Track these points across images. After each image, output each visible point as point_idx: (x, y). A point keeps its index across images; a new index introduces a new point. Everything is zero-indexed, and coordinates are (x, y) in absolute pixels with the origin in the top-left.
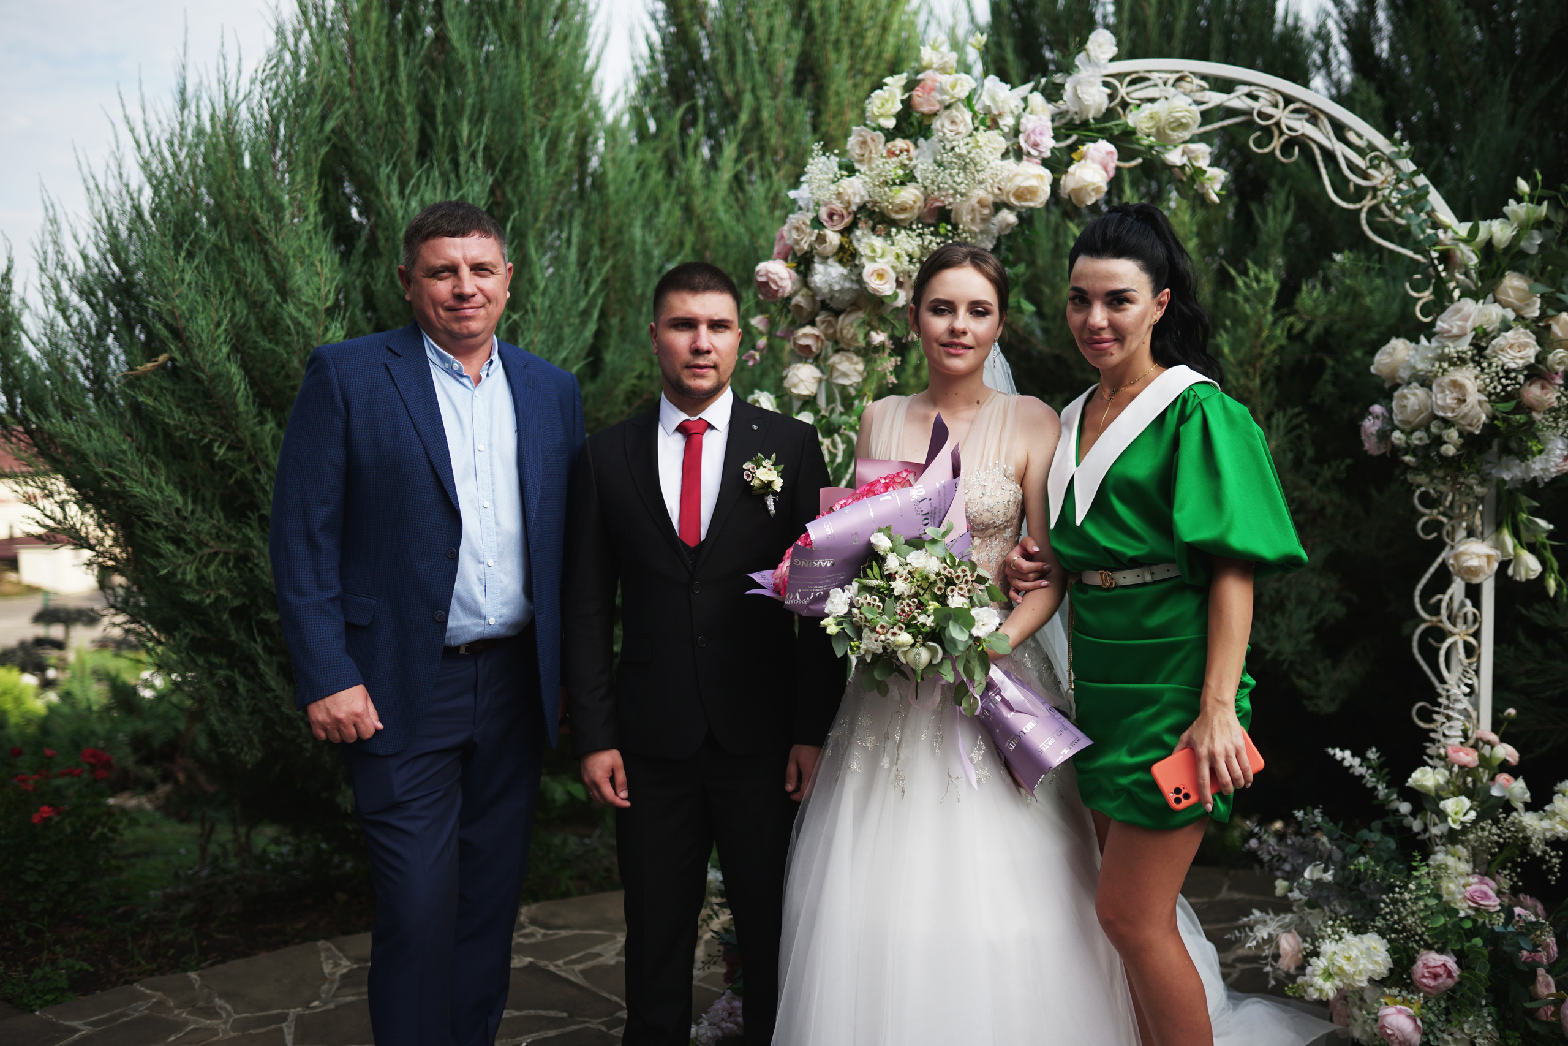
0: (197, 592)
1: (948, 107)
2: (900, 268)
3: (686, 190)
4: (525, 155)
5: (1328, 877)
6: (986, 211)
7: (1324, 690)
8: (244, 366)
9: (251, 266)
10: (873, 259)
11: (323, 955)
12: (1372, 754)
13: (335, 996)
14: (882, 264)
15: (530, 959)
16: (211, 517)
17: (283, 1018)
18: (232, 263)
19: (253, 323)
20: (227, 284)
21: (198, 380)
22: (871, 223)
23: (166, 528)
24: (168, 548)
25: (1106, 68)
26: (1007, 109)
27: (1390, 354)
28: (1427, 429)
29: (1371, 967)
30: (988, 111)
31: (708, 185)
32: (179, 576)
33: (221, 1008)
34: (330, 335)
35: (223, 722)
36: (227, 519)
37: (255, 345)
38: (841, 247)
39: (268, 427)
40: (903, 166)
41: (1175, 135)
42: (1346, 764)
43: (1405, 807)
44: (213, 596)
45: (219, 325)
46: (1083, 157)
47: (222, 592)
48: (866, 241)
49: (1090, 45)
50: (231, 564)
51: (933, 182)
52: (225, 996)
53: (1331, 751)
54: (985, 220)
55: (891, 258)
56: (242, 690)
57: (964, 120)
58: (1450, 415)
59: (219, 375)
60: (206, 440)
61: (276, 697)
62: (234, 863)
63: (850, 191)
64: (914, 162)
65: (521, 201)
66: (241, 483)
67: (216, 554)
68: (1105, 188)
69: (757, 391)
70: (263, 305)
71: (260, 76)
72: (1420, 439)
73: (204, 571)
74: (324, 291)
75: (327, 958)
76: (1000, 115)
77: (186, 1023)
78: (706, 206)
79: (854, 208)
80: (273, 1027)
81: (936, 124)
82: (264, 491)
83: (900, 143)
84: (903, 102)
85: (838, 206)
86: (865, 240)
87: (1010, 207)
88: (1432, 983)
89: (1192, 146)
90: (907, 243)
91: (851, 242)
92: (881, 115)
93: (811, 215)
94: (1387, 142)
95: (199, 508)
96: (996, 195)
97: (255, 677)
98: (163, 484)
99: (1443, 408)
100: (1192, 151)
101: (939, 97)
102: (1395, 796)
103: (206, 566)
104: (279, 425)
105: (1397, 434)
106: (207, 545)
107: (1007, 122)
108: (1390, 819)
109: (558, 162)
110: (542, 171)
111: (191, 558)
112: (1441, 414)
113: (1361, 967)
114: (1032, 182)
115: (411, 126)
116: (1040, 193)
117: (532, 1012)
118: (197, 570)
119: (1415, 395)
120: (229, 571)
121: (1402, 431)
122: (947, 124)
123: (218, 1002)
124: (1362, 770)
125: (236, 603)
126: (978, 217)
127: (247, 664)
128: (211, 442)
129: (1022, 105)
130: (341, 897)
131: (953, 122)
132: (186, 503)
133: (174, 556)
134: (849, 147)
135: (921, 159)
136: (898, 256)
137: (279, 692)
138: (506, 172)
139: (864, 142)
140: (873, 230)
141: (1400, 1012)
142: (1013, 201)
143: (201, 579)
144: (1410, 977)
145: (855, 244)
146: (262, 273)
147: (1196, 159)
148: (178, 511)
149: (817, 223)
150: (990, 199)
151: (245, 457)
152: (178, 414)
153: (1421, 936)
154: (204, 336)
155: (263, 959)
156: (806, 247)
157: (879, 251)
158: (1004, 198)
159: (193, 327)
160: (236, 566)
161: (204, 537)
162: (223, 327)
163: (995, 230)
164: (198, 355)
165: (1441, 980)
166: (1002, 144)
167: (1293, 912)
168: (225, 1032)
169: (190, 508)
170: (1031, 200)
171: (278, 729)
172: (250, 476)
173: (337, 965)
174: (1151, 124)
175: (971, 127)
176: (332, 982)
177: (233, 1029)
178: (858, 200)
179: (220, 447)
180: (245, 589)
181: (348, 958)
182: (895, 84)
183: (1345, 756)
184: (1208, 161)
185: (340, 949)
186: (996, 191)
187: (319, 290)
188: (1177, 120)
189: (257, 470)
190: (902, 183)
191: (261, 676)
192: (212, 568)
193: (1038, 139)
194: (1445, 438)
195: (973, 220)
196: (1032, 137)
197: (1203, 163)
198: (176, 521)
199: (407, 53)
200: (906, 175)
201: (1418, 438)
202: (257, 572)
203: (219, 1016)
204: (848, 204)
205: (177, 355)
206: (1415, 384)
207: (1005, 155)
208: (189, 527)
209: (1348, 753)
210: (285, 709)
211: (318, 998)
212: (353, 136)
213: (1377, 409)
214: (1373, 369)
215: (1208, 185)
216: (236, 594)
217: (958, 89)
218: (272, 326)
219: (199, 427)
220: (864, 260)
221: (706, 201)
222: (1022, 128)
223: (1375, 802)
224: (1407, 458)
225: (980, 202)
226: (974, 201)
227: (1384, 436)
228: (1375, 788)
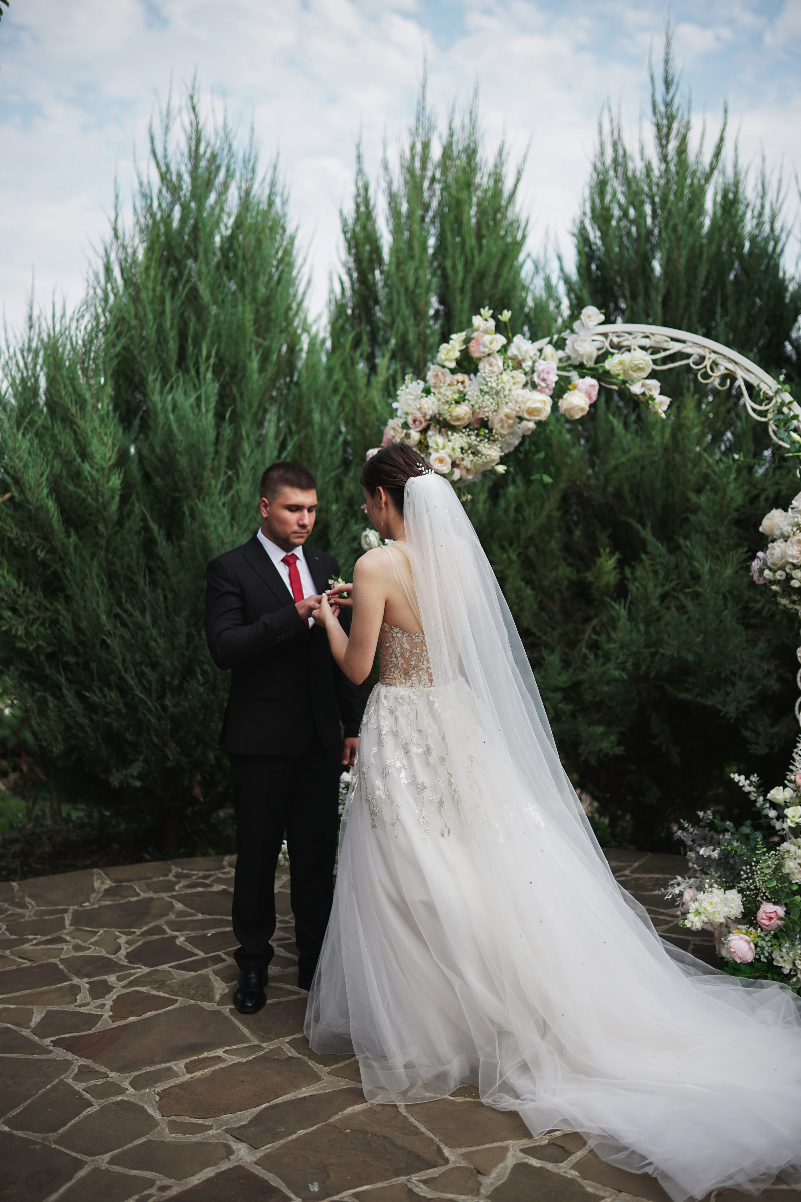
0: (25, 642)
1: (489, 355)
2: (454, 456)
3: (353, 387)
4: (245, 366)
5: (715, 855)
6: (511, 422)
7: (761, 739)
8: (59, 501)
9: (66, 438)
10: (437, 450)
11: (95, 877)
12: (754, 778)
13: (99, 900)
14: (442, 454)
15: (224, 887)
16: (35, 595)
17: (66, 911)
18: (53, 437)
19: (64, 474)
20: (49, 449)
21: (30, 511)
22: (438, 427)
23: (6, 601)
24: (8, 614)
25: (594, 329)
26: (528, 356)
27: (770, 519)
28: (785, 570)
29: (726, 909)
30: (513, 358)
31: (369, 384)
32: (14, 632)
33: (29, 903)
34: (111, 483)
35: (39, 725)
36: (45, 597)
37: (66, 488)
38: (420, 442)
39: (71, 540)
40: (460, 392)
41: (635, 375)
42: (741, 784)
43: (772, 813)
44: (34, 645)
45: (42, 475)
46: (575, 388)
47: (41, 642)
48: (435, 439)
49: (582, 317)
50: (47, 625)
51: (477, 402)
52: (32, 896)
53: (732, 776)
54: (510, 426)
55: (448, 450)
56: (51, 705)
57: (497, 364)
58: (795, 561)
59: (41, 507)
60: (33, 547)
61: (72, 711)
62: (49, 822)
63: (426, 406)
64: (466, 390)
65: (242, 395)
66: (55, 573)
67: (38, 618)
68: (587, 409)
69: (368, 530)
70: (71, 462)
71: (76, 316)
72: (781, 575)
73: (30, 629)
74: (108, 455)
75: (98, 879)
76: (523, 360)
77: (7, 910)
78: (367, 399)
79: (428, 417)
80: (59, 915)
81: (481, 366)
82: (68, 580)
83: (460, 377)
84: (461, 351)
85: (419, 415)
86: (433, 438)
87: (528, 420)
88: (767, 922)
89: (649, 382)
90: (459, 440)
91: (425, 439)
92: (446, 360)
93: (402, 421)
94: (775, 382)
95: (28, 589)
96: (518, 412)
97: (60, 697)
98: (6, 574)
99: (793, 557)
100: (648, 385)
101: (482, 349)
102: (768, 805)
103: (31, 625)
104: (80, 538)
105: (767, 572)
106: (32, 613)
107: (527, 365)
108: (763, 821)
109: (266, 370)
110: (256, 376)
111: (21, 620)
112: (790, 560)
113: (719, 909)
114: (538, 405)
115: (173, 345)
116: (543, 411)
117: (219, 917)
118: (26, 628)
119: (779, 547)
120: (45, 629)
121: (771, 570)
122: (487, 366)
123: (28, 899)
124: (752, 789)
125: (49, 650)
126: (506, 425)
127: (56, 690)
128: (36, 548)
129: (538, 354)
130: (115, 846)
131: (491, 365)
132: (19, 585)
133: (11, 619)
134: (428, 378)
135: (472, 387)
136: (453, 449)
137: (75, 708)
138: (233, 376)
139: (437, 376)
140: (440, 432)
141: (741, 938)
142: (526, 416)
143: (27, 633)
144: (755, 919)
145: (428, 439)
146: (72, 443)
147: (650, 390)
148: (14, 591)
149: (405, 426)
150: (514, 414)
151: (58, 558)
152: (15, 530)
153: (764, 893)
154: (32, 483)
155: (59, 878)
156: (398, 440)
157: (441, 446)
158: (521, 414)
159: (26, 477)
160: (50, 627)
161: (31, 608)
162: (45, 477)
163: (520, 432)
164: (29, 495)
165: (773, 921)
166: (522, 379)
167: (696, 878)
168: (29, 916)
169: (22, 588)
170: (538, 415)
171: (74, 731)
172: (59, 570)
173: (103, 883)
174: (620, 367)
175: (502, 368)
176: (98, 893)
177: (35, 915)
178: (430, 412)
179: (42, 551)
180: (55, 641)
181: (110, 879)
182: (457, 339)
183: (739, 779)
184: (658, 391)
185: (106, 874)
186: (517, 409)
187: (105, 455)
188: (636, 365)
189: (63, 566)
190: (457, 402)
191: (63, 696)
192: (35, 627)
193: (546, 377)
194: (794, 576)
195: (502, 427)
196: (542, 376)
197: (656, 393)
198: (14, 597)
199: (173, 298)
200: (460, 397)
201: (780, 575)
202: (63, 631)
203: (27, 908)
204: (425, 415)
205: (16, 494)
206: (782, 540)
207: (525, 385)
208: (20, 601)
209: (742, 777)
210: (79, 720)
211: (89, 901)
212: (136, 352)
213: (760, 554)
214: (761, 529)
215: (657, 407)
216: (49, 644)
217: (494, 344)
218: (77, 476)
219: (28, 539)
220: (431, 451)
221: (366, 396)
222: (536, 369)
223: (754, 809)
224: (774, 588)
225: (507, 416)
226: (502, 416)
227: (761, 571)
228: (756, 801)
